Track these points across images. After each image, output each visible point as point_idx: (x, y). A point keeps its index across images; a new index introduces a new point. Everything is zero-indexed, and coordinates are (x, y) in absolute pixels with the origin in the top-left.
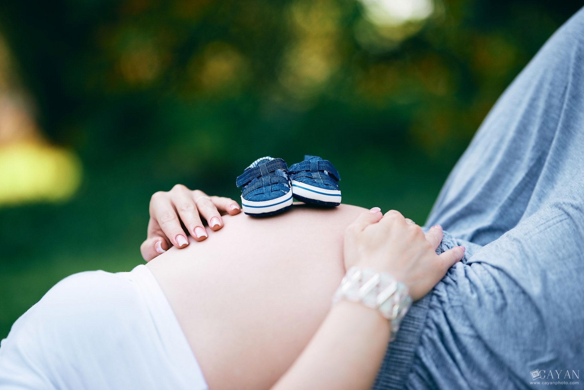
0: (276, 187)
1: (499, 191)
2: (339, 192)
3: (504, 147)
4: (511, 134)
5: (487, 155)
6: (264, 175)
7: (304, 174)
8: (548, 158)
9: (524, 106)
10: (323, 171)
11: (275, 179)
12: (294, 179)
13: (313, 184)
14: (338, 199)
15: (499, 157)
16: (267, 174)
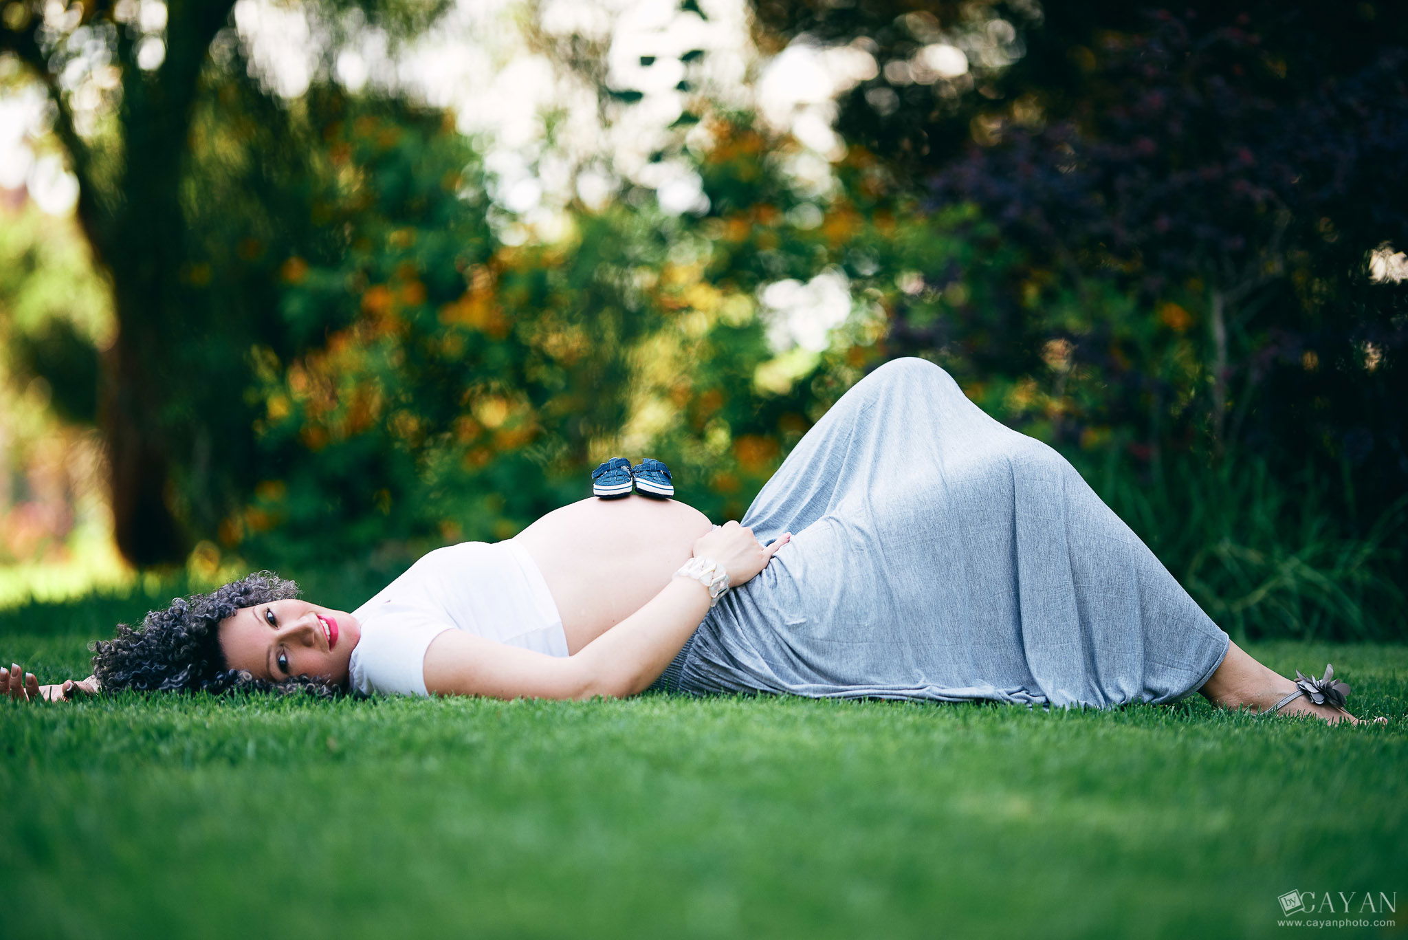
0: (621, 478)
1: (791, 512)
2: (672, 487)
3: (799, 478)
4: (805, 468)
5: (785, 483)
6: (612, 469)
7: (645, 473)
8: (842, 472)
9: (817, 447)
10: (660, 471)
11: (620, 473)
12: (637, 477)
13: (653, 481)
14: (671, 493)
15: (794, 486)
16: (615, 469)
